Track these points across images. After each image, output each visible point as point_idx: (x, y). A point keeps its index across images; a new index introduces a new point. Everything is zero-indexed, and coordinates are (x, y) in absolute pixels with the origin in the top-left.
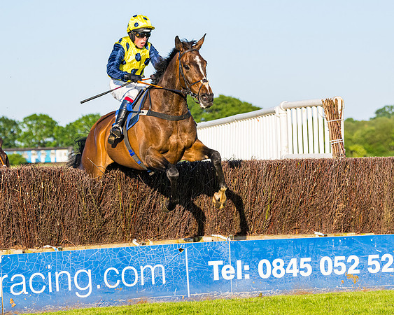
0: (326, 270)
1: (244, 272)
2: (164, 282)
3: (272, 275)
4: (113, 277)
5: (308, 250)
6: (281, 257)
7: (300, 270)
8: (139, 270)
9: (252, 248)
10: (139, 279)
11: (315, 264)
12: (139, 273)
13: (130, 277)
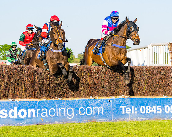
0: (167, 111)
1: (134, 111)
2: (103, 114)
3: (146, 112)
4: (82, 111)
5: (160, 103)
6: (149, 105)
7: (157, 110)
8: (92, 109)
9: (138, 101)
10: (93, 112)
11: (163, 108)
12: (93, 110)
13: (89, 111)
